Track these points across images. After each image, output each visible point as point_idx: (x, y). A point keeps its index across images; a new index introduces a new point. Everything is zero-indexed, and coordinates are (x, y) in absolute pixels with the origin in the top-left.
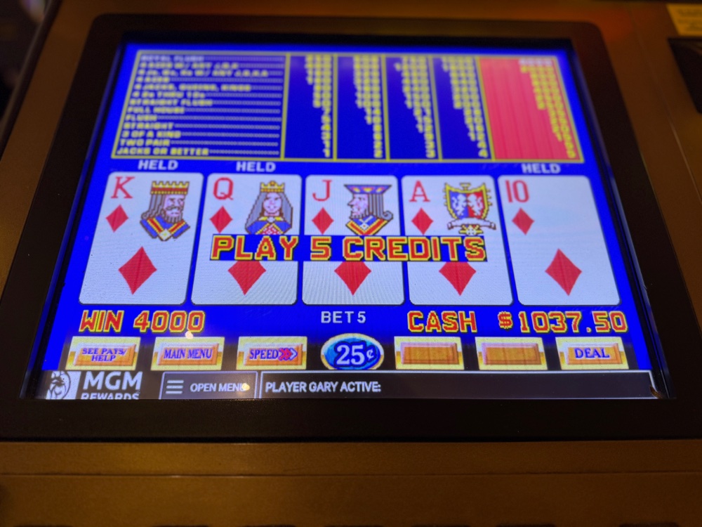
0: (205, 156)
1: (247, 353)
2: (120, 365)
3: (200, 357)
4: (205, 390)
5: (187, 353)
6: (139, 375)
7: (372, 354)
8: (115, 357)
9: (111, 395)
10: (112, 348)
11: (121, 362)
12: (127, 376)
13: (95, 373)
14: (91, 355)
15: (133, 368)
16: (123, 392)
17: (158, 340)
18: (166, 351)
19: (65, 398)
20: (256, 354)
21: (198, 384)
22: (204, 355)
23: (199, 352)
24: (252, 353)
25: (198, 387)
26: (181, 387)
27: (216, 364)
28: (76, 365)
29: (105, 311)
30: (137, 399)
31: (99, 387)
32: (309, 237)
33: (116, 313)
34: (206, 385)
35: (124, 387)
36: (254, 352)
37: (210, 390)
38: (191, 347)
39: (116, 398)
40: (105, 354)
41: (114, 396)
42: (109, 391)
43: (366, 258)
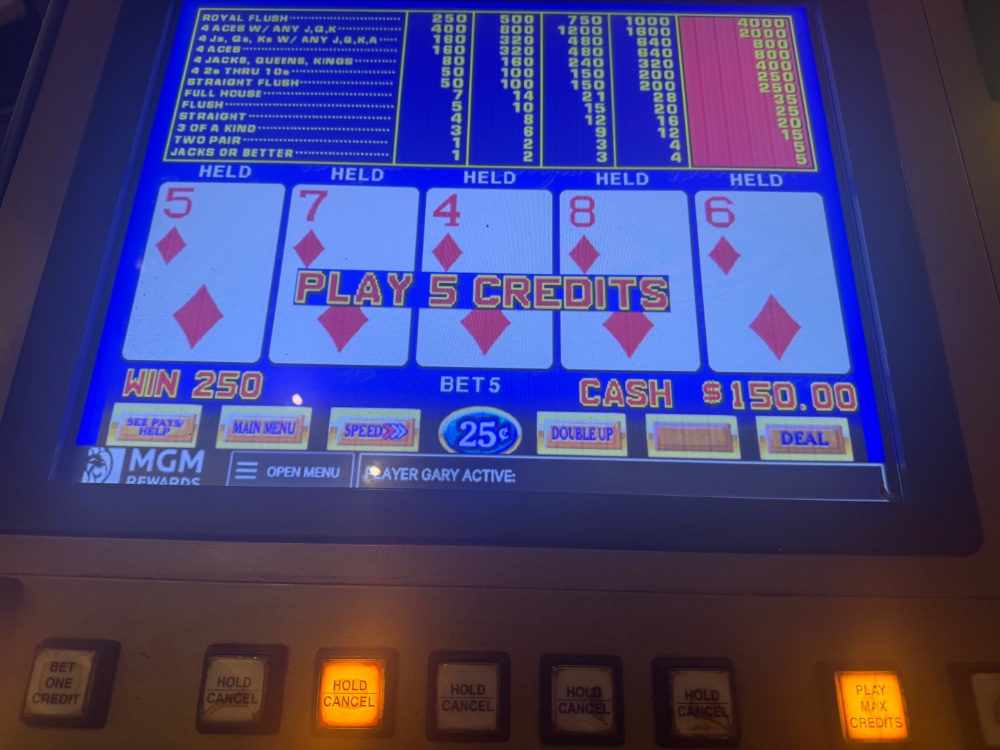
0: (288, 159)
1: (341, 430)
2: (176, 441)
3: (279, 433)
4: (286, 475)
5: (262, 428)
6: (201, 455)
7: (507, 434)
8: (169, 430)
9: (164, 479)
10: (166, 418)
11: (177, 436)
12: (185, 455)
13: (144, 451)
14: (138, 428)
15: (193, 445)
16: (180, 476)
17: (226, 410)
18: (236, 424)
19: (106, 482)
20: (353, 431)
21: (276, 467)
22: (285, 430)
23: (279, 426)
24: (347, 429)
25: (277, 472)
26: (254, 471)
27: (300, 442)
28: (119, 440)
29: (155, 370)
30: (197, 484)
31: (149, 468)
32: (428, 275)
33: (170, 373)
34: (287, 468)
35: (181, 469)
36: (351, 428)
37: (293, 475)
38: (269, 420)
39: (171, 483)
40: (156, 425)
41: (168, 481)
42: (162, 474)
43: (504, 306)
